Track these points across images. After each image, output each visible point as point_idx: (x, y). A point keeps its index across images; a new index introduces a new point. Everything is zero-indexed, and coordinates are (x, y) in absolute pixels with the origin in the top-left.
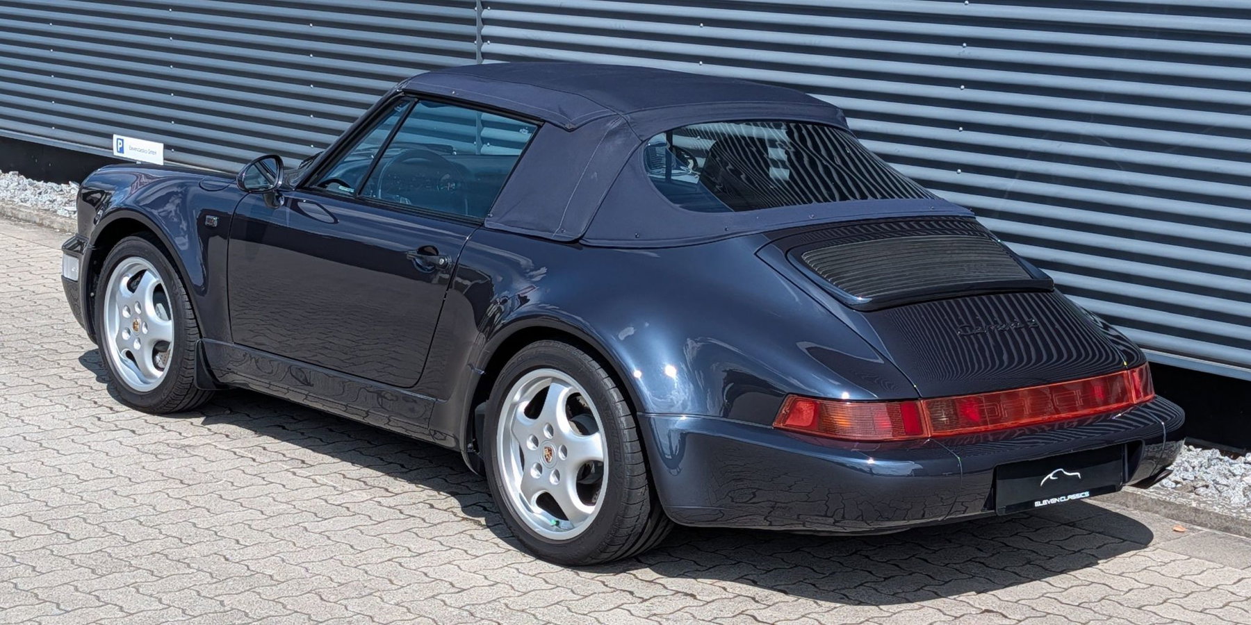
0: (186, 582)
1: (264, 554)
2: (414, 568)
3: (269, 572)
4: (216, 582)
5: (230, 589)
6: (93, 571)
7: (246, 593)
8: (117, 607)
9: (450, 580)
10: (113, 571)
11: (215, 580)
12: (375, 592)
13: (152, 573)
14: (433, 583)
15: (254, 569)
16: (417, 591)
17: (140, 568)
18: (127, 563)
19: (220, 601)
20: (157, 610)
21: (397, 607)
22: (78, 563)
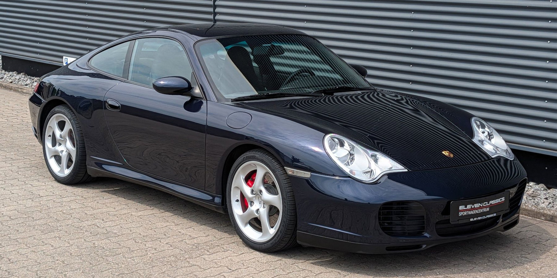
14: (183, 235)
19: (94, 243)
20: (67, 246)
21: (167, 245)
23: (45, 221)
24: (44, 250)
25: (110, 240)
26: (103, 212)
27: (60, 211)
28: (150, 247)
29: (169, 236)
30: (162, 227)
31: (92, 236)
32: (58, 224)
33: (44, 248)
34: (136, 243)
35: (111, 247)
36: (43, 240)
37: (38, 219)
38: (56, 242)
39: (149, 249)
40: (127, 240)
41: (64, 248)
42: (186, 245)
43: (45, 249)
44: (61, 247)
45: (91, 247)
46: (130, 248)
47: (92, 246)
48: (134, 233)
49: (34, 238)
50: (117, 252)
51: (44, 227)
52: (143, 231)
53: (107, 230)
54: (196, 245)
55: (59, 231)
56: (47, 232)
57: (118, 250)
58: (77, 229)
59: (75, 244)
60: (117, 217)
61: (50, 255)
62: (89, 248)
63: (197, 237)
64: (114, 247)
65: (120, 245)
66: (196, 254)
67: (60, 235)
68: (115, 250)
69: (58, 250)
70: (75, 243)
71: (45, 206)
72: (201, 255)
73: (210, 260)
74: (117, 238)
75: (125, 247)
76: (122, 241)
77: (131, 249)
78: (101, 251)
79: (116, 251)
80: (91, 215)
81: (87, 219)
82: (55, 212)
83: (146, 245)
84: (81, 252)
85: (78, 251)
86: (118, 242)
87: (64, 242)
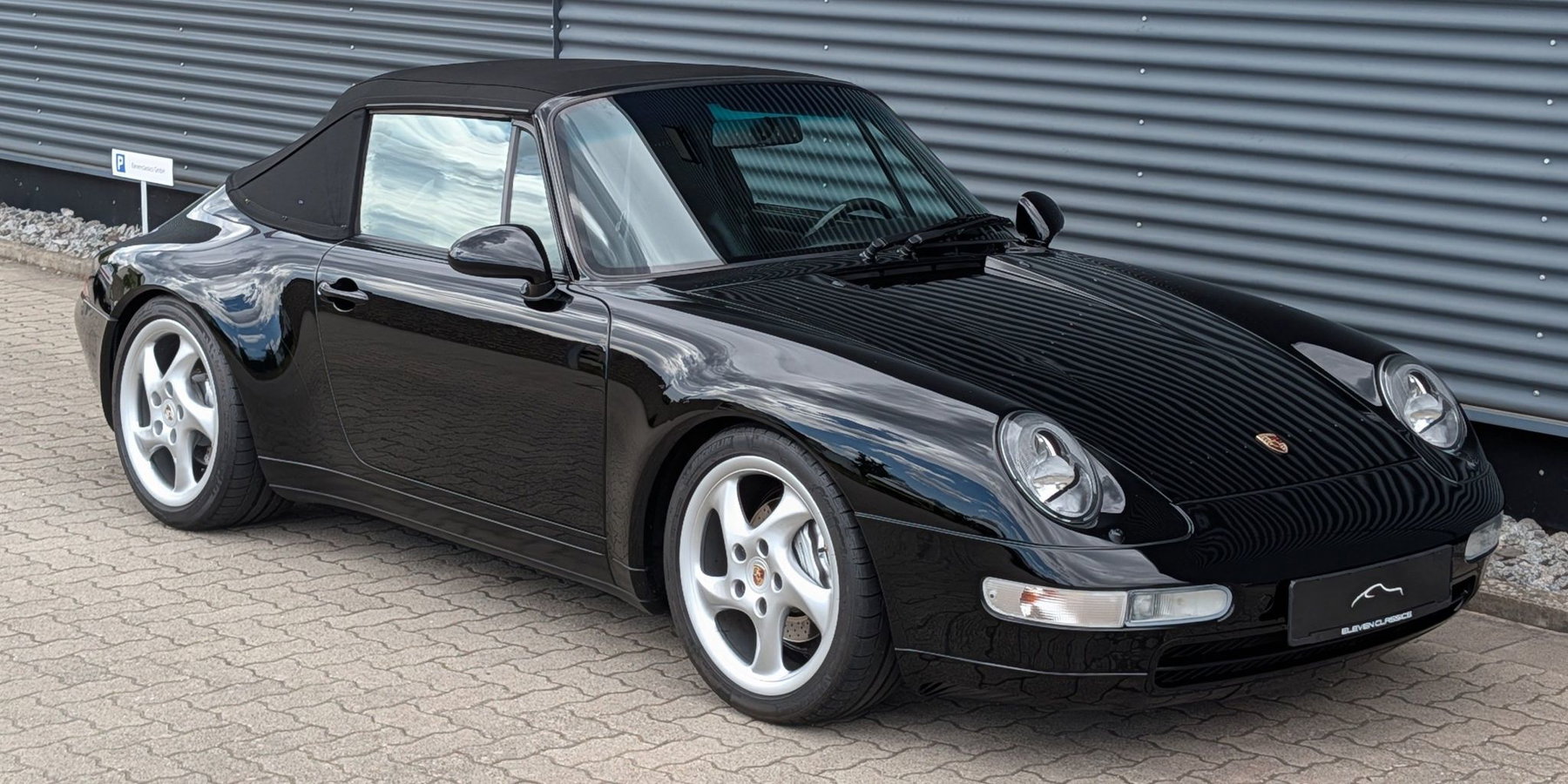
0: (176, 691)
1: (276, 656)
2: (461, 669)
3: (280, 677)
4: (214, 691)
5: (230, 699)
6: (61, 680)
7: (250, 704)
8: (88, 724)
9: (504, 683)
10: (87, 679)
11: (211, 689)
12: (411, 699)
13: (134, 681)
14: (484, 687)
15: (261, 675)
16: (461, 698)
17: (119, 676)
18: (104, 670)
19: (216, 714)
20: (137, 726)
21: (437, 717)
22: (43, 669)
23: (69, 646)
24: (68, 738)
25: (266, 704)
26: (242, 617)
27: (113, 616)
28: (387, 726)
29: (443, 689)
30: (421, 661)
31: (210, 692)
32: (108, 658)
33: (68, 732)
34: (345, 713)
35: (270, 728)
36: (64, 707)
37: (48, 642)
38: (104, 712)
39: (383, 730)
40: (318, 705)
41: (128, 730)
42: (495, 717)
43: (73, 734)
44: (119, 728)
45: (211, 727)
46: (327, 729)
47: (211, 723)
48: (338, 680)
49: (38, 702)
50: (289, 741)
51: (66, 666)
52: (363, 674)
53: (257, 673)
54: (524, 716)
55: (112, 678)
56: (75, 682)
57: (289, 734)
58: (165, 671)
59: (162, 716)
60: (286, 633)
61: (87, 755)
62: (204, 731)
63: (526, 691)
64: (278, 727)
65: (296, 719)
66: (528, 747)
67: (116, 690)
68: (282, 734)
69: (111, 737)
70: (160, 714)
71: (66, 599)
72: (543, 748)
73: (568, 764)
74: (285, 697)
75: (312, 725)
76: (303, 707)
77: (331, 732)
78: (239, 738)
79: (285, 739)
80: (205, 627)
81: (194, 639)
82: (99, 619)
83: (376, 720)
84: (179, 743)
85: (170, 738)
86: (290, 709)
87: (127, 712)
